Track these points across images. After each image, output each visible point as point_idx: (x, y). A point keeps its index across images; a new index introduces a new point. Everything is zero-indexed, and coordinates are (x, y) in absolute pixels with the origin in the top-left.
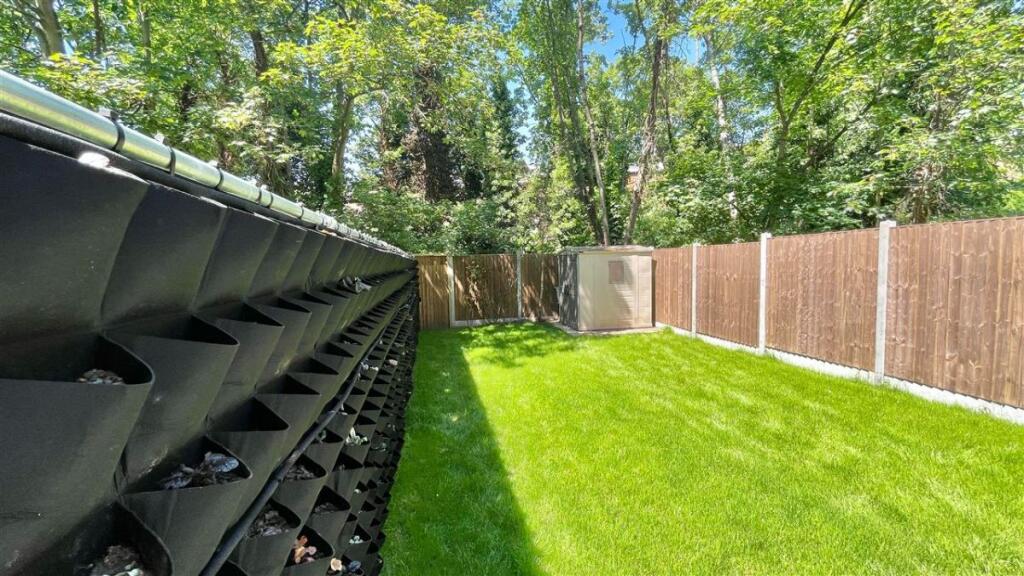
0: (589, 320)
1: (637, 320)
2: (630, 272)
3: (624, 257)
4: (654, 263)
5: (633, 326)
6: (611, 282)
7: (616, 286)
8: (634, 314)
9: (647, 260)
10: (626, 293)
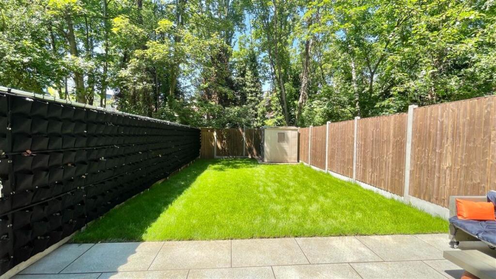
0: (268, 157)
1: (290, 159)
2: (288, 138)
3: (286, 131)
4: (299, 135)
5: (289, 161)
6: (278, 142)
7: (281, 143)
8: (289, 156)
9: (296, 133)
10: (285, 146)
